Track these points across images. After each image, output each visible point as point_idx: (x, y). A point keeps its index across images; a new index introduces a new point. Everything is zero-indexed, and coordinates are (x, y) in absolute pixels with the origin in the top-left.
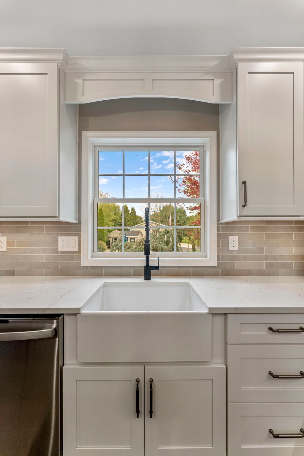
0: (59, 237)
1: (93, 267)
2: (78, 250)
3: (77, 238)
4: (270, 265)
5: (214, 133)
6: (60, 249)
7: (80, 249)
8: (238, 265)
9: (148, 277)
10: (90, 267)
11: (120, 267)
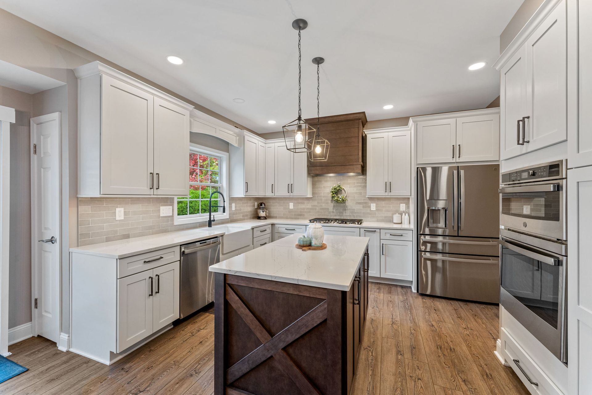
0: (161, 207)
1: (180, 225)
2: (171, 215)
3: (171, 207)
4: (243, 216)
5: (228, 154)
6: (162, 215)
7: (173, 214)
8: (235, 217)
9: (210, 225)
10: (178, 225)
11: (193, 223)
